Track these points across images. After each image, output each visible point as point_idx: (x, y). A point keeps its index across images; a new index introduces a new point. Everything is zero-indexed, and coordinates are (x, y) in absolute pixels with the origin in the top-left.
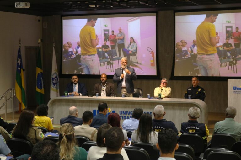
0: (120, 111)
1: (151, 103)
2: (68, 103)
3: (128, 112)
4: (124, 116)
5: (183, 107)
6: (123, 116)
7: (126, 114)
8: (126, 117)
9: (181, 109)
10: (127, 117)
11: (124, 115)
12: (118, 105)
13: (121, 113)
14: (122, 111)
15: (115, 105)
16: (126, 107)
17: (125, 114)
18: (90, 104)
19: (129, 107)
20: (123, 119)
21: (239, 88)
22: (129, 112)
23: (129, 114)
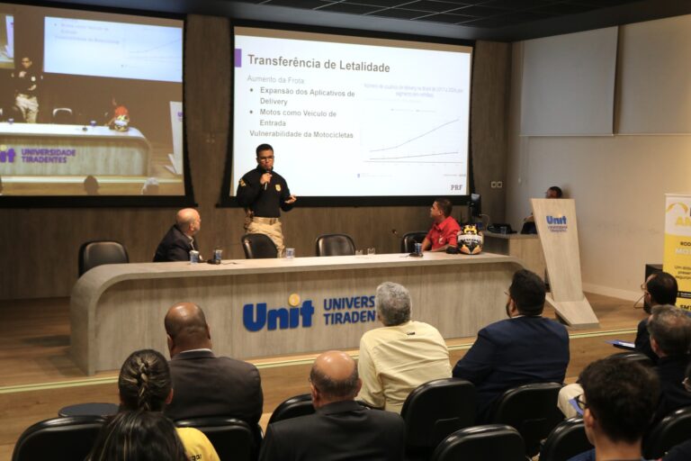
0: (325, 301)
1: (407, 268)
2: (155, 292)
3: (347, 299)
4: (337, 314)
5: (480, 274)
6: (333, 315)
7: (344, 307)
8: (341, 315)
9: (474, 279)
10: (343, 315)
11: (337, 311)
12: (320, 282)
13: (328, 306)
14: (330, 300)
15: (309, 284)
16: (341, 287)
17: (339, 308)
18: (235, 287)
19: (350, 287)
20: (332, 323)
21: (557, 219)
22: (350, 301)
23: (349, 307)
